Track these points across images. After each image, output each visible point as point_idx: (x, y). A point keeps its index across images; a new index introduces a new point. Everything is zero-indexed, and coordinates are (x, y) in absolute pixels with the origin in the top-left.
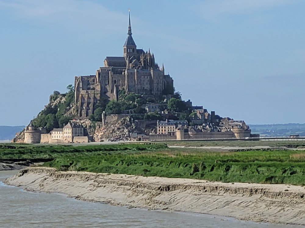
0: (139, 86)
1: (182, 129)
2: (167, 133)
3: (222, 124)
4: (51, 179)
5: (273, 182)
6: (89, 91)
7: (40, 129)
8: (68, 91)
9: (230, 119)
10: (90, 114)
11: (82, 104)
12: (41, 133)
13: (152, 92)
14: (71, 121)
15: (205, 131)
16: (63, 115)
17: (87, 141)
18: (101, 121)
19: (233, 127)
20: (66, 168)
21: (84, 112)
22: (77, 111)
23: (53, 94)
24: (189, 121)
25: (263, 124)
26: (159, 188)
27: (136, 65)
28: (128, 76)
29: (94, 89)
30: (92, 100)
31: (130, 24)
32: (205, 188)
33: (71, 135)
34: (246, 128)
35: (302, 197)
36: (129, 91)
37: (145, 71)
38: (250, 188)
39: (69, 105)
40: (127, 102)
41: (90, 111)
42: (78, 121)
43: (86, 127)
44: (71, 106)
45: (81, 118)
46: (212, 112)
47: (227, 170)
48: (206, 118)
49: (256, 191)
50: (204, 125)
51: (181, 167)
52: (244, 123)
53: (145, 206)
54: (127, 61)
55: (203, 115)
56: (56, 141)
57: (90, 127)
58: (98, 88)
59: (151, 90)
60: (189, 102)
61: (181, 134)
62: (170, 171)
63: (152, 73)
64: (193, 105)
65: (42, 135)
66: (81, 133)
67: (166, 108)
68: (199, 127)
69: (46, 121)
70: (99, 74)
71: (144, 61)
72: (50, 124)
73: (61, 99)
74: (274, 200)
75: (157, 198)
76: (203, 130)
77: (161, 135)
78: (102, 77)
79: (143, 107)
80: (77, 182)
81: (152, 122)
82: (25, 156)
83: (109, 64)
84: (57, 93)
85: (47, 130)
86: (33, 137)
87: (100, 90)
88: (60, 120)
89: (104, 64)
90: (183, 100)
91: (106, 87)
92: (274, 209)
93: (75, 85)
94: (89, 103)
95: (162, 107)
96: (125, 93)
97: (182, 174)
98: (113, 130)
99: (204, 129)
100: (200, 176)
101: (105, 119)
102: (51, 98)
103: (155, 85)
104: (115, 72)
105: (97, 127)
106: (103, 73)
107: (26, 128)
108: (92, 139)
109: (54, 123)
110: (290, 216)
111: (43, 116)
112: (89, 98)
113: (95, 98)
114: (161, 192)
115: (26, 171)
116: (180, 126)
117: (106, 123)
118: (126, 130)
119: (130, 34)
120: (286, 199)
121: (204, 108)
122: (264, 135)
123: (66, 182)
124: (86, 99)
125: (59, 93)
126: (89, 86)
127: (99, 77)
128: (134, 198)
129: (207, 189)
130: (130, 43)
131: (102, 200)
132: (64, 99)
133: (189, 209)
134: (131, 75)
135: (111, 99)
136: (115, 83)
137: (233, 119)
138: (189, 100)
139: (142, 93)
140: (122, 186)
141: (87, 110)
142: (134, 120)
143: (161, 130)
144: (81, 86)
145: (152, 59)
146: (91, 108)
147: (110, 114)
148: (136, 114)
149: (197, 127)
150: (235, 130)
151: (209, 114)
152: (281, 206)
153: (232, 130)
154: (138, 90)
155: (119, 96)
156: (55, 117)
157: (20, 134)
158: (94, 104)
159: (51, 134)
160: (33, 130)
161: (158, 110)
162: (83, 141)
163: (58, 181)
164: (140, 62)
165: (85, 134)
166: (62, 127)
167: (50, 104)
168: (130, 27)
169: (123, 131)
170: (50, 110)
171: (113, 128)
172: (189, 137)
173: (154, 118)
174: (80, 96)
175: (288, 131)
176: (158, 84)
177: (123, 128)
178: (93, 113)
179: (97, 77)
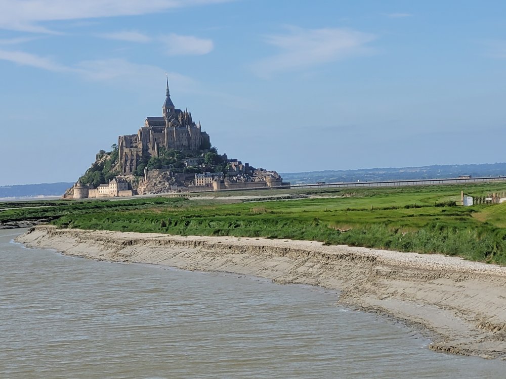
0: (178, 143)
1: (219, 181)
2: (204, 185)
3: (256, 174)
4: (48, 236)
5: (220, 235)
6: (132, 149)
7: (88, 185)
8: (112, 150)
9: (263, 170)
10: (134, 170)
11: (126, 161)
12: (88, 188)
13: (191, 148)
14: (116, 177)
15: (240, 181)
16: (109, 171)
17: (131, 194)
18: (144, 176)
19: (265, 176)
20: (66, 226)
21: (127, 168)
22: (122, 167)
23: (99, 153)
24: (225, 172)
25: (301, 172)
26: (123, 243)
27: (175, 124)
28: (167, 134)
29: (136, 147)
30: (135, 158)
31: (168, 87)
32: (160, 242)
33: (116, 189)
34: (277, 177)
35: (230, 248)
36: (169, 147)
37: (183, 129)
38: (194, 241)
39: (114, 162)
40: (167, 158)
41: (133, 167)
42: (123, 176)
43: (130, 182)
44: (116, 163)
45: (125, 174)
46: (246, 164)
47: (187, 225)
48: (241, 169)
49: (199, 243)
50: (239, 176)
51: (153, 223)
52: (275, 173)
53: (110, 258)
54: (166, 121)
55: (237, 166)
56: (103, 195)
57: (134, 181)
58: (140, 146)
59: (189, 146)
60: (225, 156)
61: (218, 185)
62: (143, 227)
63: (189, 131)
64: (229, 158)
65: (90, 190)
66: (125, 187)
67: (203, 162)
68: (234, 178)
69: (94, 178)
70: (141, 133)
71: (182, 120)
72: (97, 180)
73: (107, 157)
74: (209, 251)
75: (121, 252)
76: (237, 181)
77: (199, 186)
78: (144, 135)
79: (182, 162)
80: (68, 238)
81: (190, 175)
82: (47, 214)
83: (150, 124)
84: (103, 152)
85: (94, 185)
86: (82, 193)
87: (142, 147)
88: (106, 176)
89: (145, 124)
90: (219, 154)
91: (148, 144)
92: (208, 259)
93: (119, 144)
94: (132, 160)
95: (199, 161)
96: (165, 150)
97: (153, 229)
98: (155, 184)
99: (238, 179)
100: (165, 230)
101: (147, 174)
102: (98, 156)
103: (193, 141)
104: (155, 130)
105: (140, 182)
106: (144, 133)
107: (74, 185)
108: (136, 193)
109: (100, 179)
110: (218, 265)
111: (91, 172)
112: (132, 155)
113: (137, 155)
114: (125, 246)
115: (33, 230)
116: (216, 178)
117: (148, 178)
118: (167, 183)
119: (168, 95)
120: (218, 250)
121: (238, 160)
122: (301, 182)
123: (59, 239)
124: (129, 156)
125: (104, 152)
126: (131, 145)
127: (141, 136)
128: (104, 252)
129: (162, 242)
130: (169, 104)
131: (80, 254)
132: (109, 157)
133: (145, 261)
134: (170, 133)
135: (152, 156)
136: (156, 140)
137: (265, 170)
138: (225, 154)
139: (181, 149)
140: (98, 242)
141: (131, 165)
142: (174, 174)
143: (199, 182)
144: (124, 144)
145: (189, 118)
146: (134, 164)
147: (151, 169)
148: (176, 169)
149: (232, 178)
150: (267, 179)
151: (243, 166)
152: (213, 256)
153: (264, 179)
154: (177, 146)
155: (160, 153)
156: (102, 174)
157: (70, 191)
158: (137, 160)
159: (97, 189)
160: (81, 186)
161: (196, 164)
162: (127, 195)
163: (53, 238)
164: (179, 121)
165: (130, 188)
166: (108, 183)
167: (97, 162)
168: (168, 90)
169: (164, 184)
170: (97, 168)
171: (155, 182)
172: (225, 187)
173: (192, 171)
174: (124, 153)
175: (323, 178)
176: (195, 140)
177: (164, 182)
178: (136, 169)
179: (139, 136)
